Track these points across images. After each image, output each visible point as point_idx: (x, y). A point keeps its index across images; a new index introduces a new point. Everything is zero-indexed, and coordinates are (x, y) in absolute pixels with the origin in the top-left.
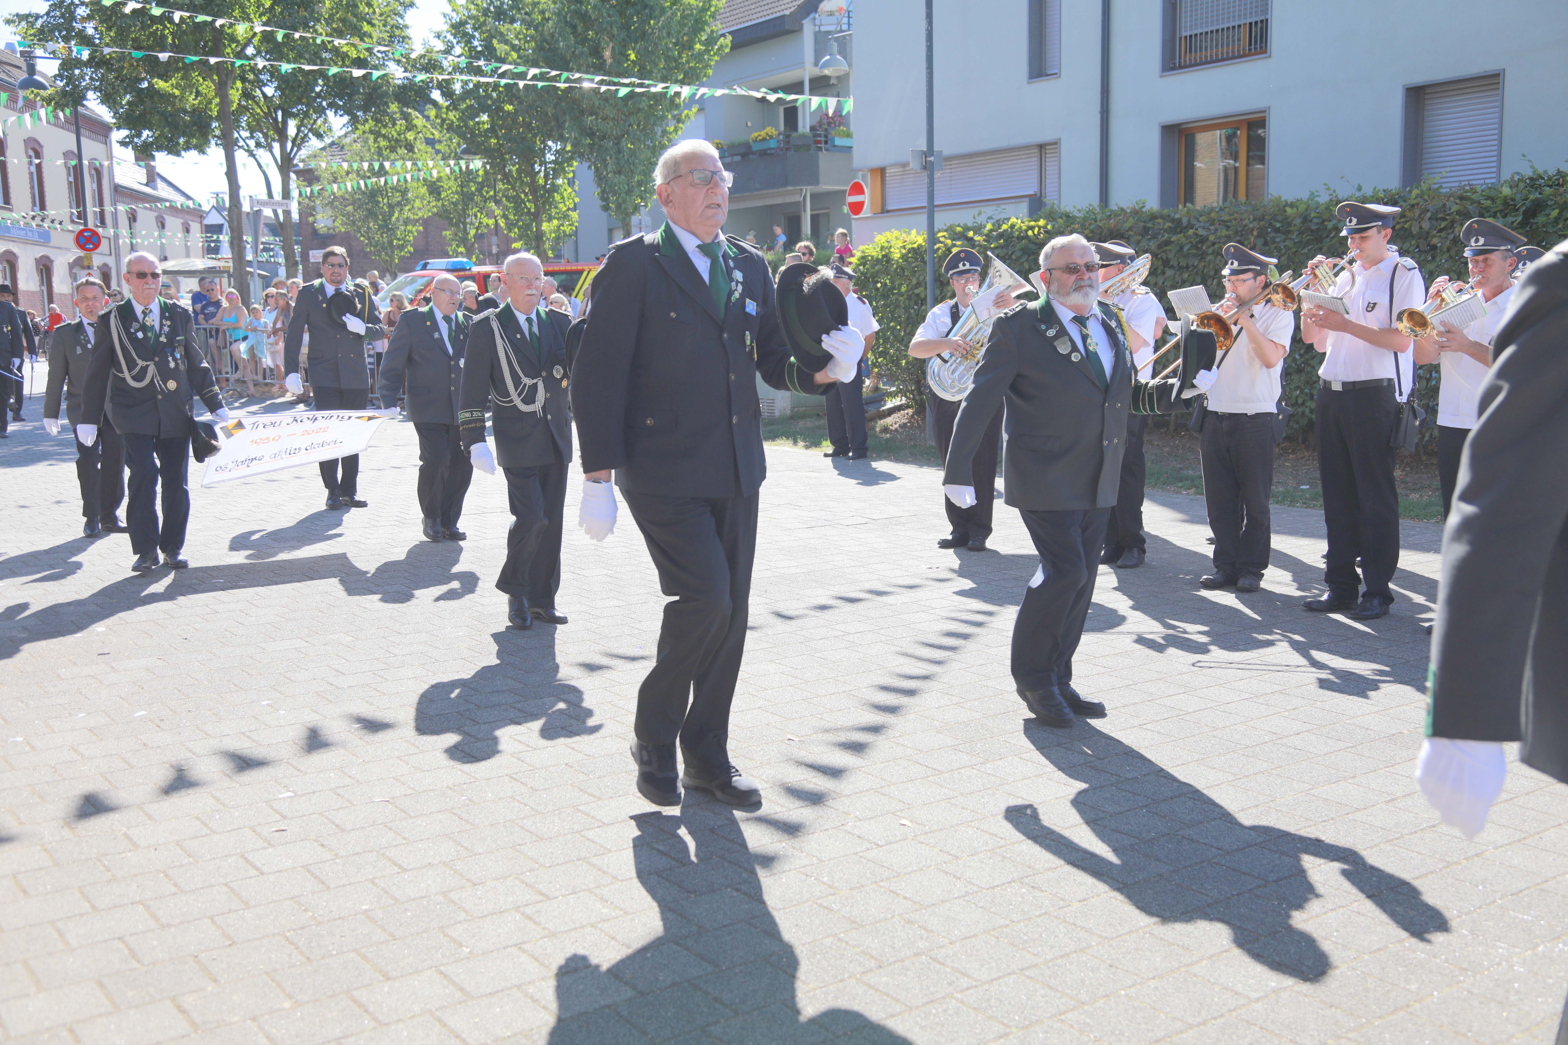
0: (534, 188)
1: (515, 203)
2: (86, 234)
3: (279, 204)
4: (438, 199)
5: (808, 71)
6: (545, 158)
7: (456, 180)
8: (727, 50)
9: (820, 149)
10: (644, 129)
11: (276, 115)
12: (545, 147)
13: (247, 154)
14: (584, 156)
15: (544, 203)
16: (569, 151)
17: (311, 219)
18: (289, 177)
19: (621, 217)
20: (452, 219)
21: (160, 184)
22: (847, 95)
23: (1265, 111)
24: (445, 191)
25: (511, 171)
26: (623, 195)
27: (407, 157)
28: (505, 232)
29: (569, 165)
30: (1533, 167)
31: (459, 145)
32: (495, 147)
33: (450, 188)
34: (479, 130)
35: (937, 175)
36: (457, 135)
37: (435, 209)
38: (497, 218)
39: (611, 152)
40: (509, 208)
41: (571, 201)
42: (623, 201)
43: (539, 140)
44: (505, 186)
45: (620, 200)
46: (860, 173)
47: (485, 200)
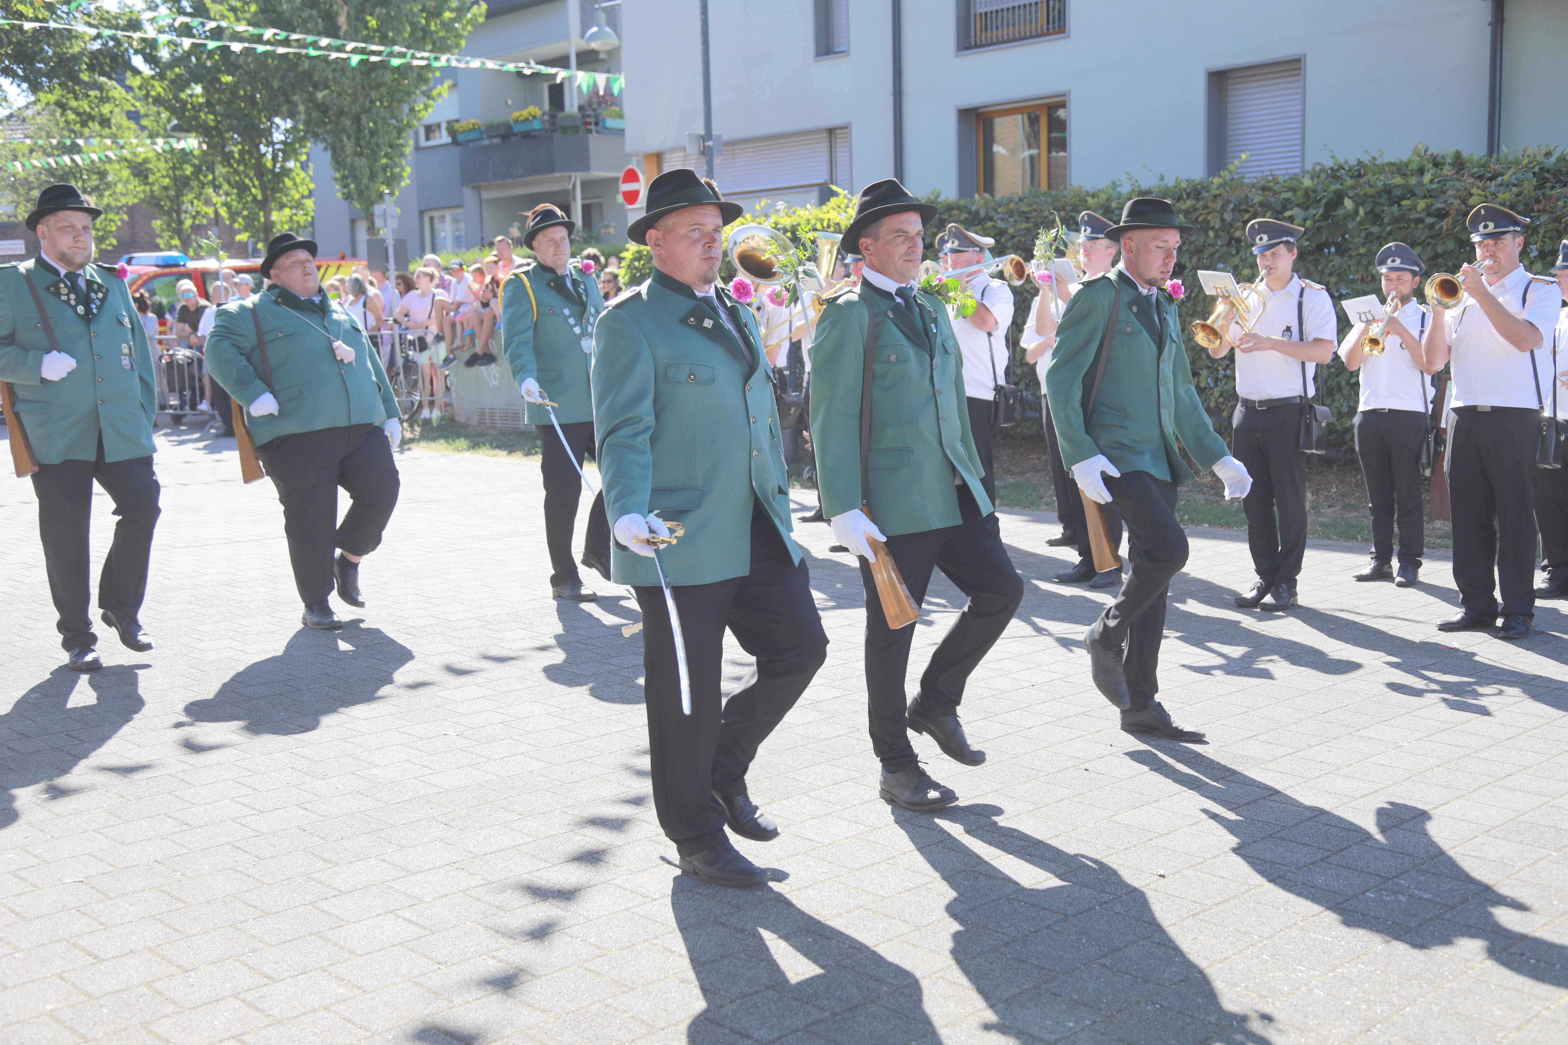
0: (260, 171)
1: (238, 189)
4: (146, 184)
5: (574, 45)
6: (272, 137)
7: (166, 162)
8: (481, 20)
9: (590, 131)
10: (389, 106)
12: (271, 125)
14: (318, 136)
15: (273, 189)
16: (302, 130)
19: (364, 206)
20: (162, 207)
22: (618, 71)
23: (1064, 95)
24: (154, 174)
25: (231, 152)
26: (365, 181)
27: (103, 133)
28: (228, 222)
29: (301, 146)
30: (1333, 157)
31: (169, 120)
32: (212, 124)
33: (159, 171)
34: (192, 104)
35: (717, 161)
36: (166, 109)
37: (142, 195)
38: (217, 206)
39: (351, 132)
40: (232, 194)
41: (305, 187)
42: (366, 188)
43: (265, 116)
44: (226, 169)
45: (362, 186)
46: (634, 159)
47: (203, 185)
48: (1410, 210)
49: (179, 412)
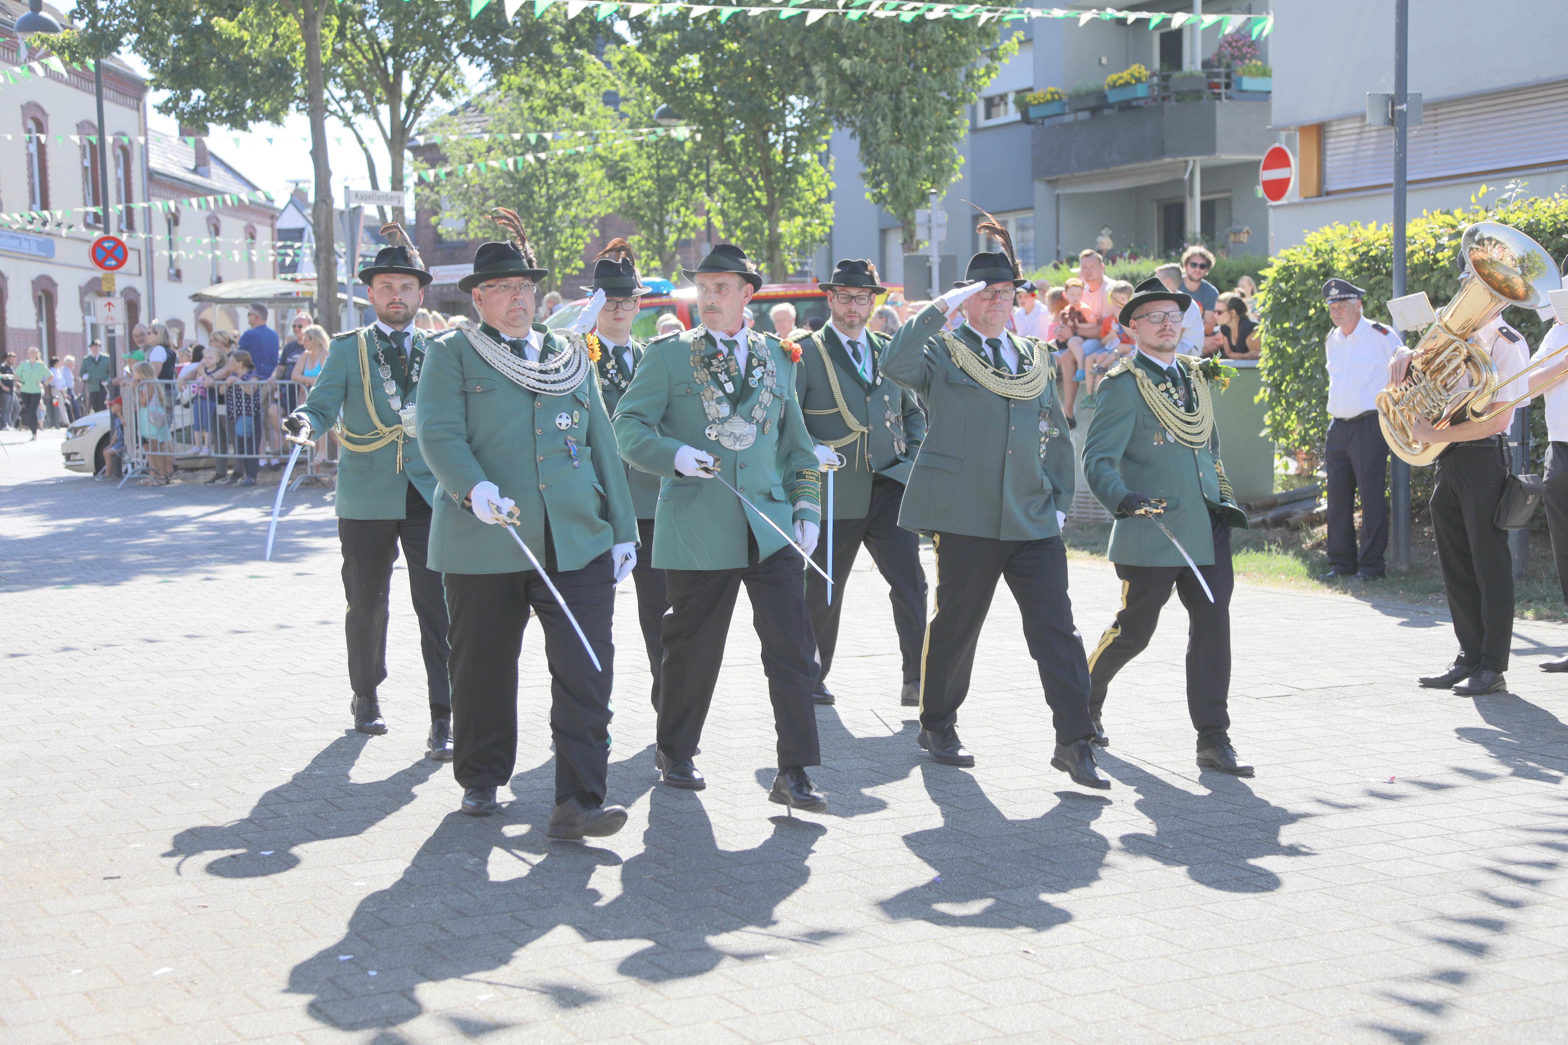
0: (768, 168)
1: (737, 192)
2: (106, 245)
3: (387, 198)
4: (623, 188)
6: (784, 121)
7: (649, 158)
9: (1218, 96)
10: (940, 73)
11: (386, 64)
13: (341, 123)
14: (843, 118)
15: (783, 191)
16: (822, 111)
17: (434, 220)
18: (402, 156)
19: (900, 211)
20: (643, 217)
21: (215, 169)
22: (1262, 9)
24: (633, 175)
25: (732, 143)
26: (903, 177)
27: (575, 123)
29: (820, 133)
31: (655, 104)
32: (709, 106)
33: (640, 171)
34: (685, 80)
35: (1411, 133)
36: (653, 89)
37: (617, 203)
38: (711, 215)
39: (887, 111)
40: (729, 199)
41: (823, 187)
42: (903, 186)
43: (776, 94)
44: (724, 166)
45: (899, 185)
46: (1283, 133)
47: (692, 187)
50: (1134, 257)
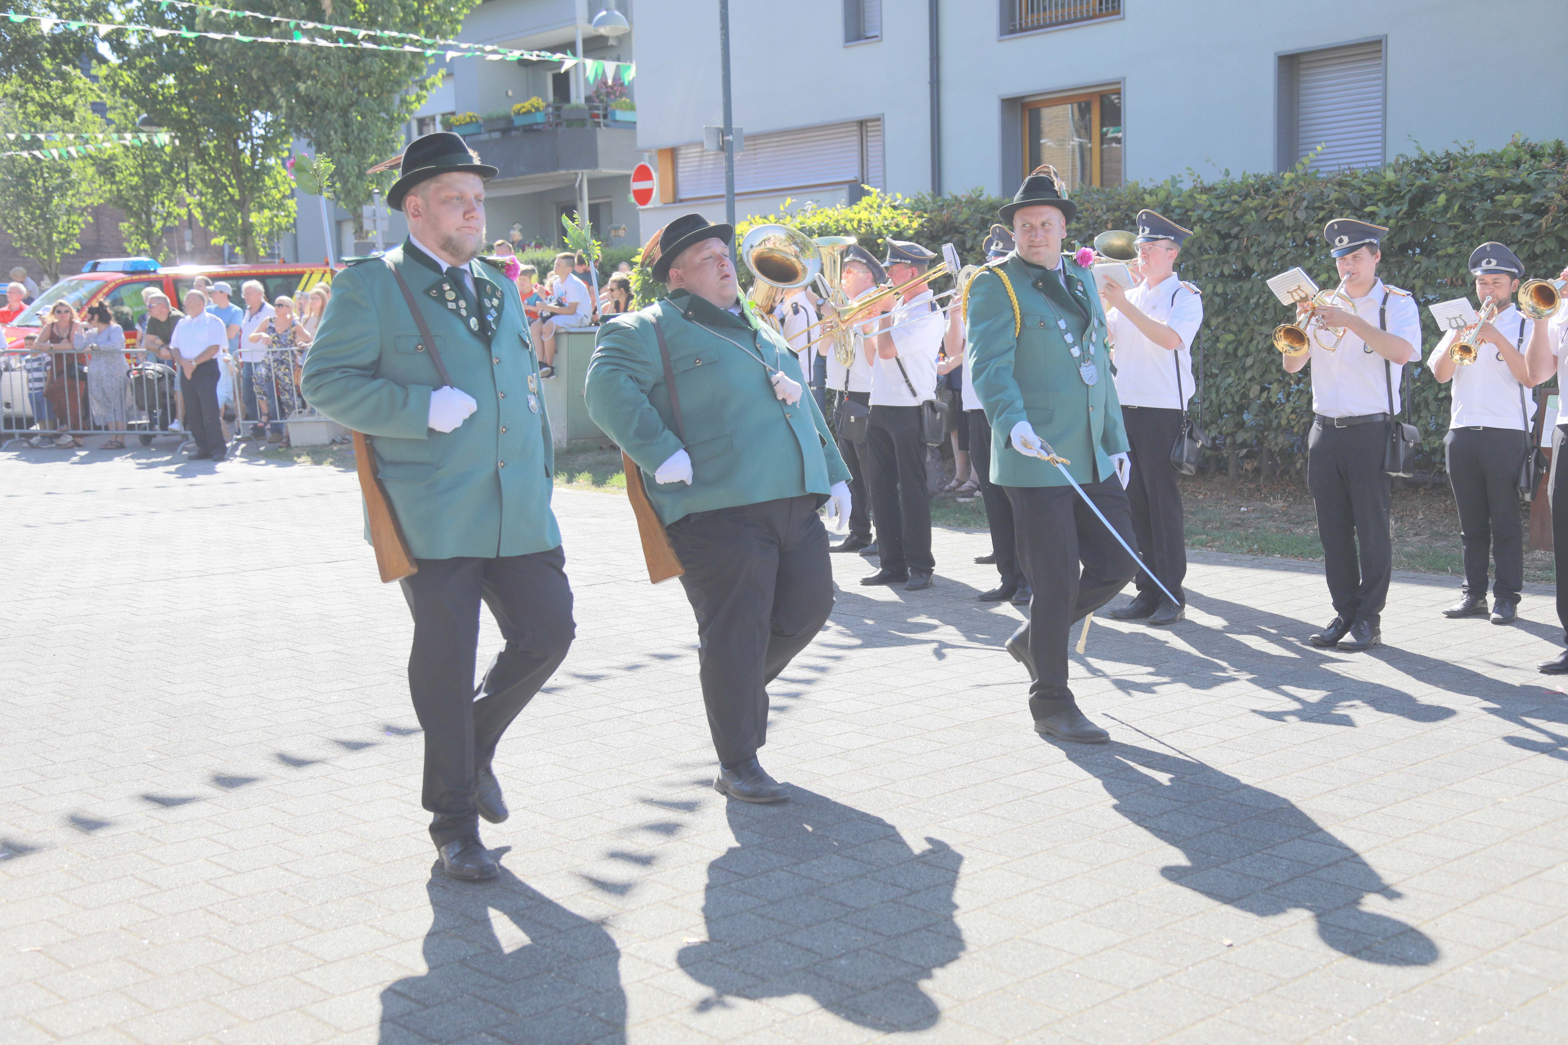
0: (238, 169)
1: (214, 188)
4: (113, 183)
5: (581, 30)
6: (251, 132)
7: (135, 158)
8: (479, 2)
9: (598, 124)
10: (378, 97)
12: (250, 118)
14: (301, 131)
15: (252, 189)
16: (283, 124)
19: (351, 207)
20: (131, 208)
22: (629, 59)
23: (1119, 83)
24: (121, 172)
25: (207, 147)
26: (353, 179)
27: (66, 127)
28: (202, 225)
29: (282, 142)
30: (1419, 148)
31: (138, 114)
32: (185, 117)
33: (127, 168)
34: (163, 95)
35: (737, 157)
36: (135, 101)
37: (108, 195)
38: (191, 207)
39: (336, 126)
40: (207, 194)
41: (287, 186)
42: (353, 187)
43: (243, 109)
44: (201, 166)
45: (349, 186)
46: (647, 155)
47: (175, 184)
48: (1505, 206)
49: (148, 432)
50: (538, 246)
